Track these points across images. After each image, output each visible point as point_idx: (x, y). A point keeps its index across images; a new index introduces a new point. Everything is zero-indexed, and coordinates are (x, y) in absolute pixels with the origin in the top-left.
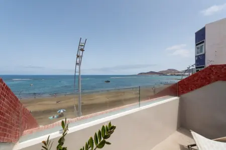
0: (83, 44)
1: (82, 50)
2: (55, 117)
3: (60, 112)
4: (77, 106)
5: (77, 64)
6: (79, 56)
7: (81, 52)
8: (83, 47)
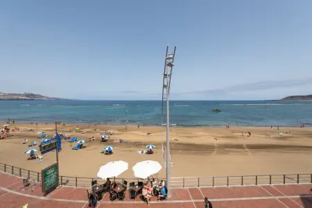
0: (171, 56)
1: (170, 65)
2: (145, 152)
3: (148, 147)
4: (165, 144)
5: (165, 86)
6: (166, 75)
7: (169, 68)
8: (171, 61)
